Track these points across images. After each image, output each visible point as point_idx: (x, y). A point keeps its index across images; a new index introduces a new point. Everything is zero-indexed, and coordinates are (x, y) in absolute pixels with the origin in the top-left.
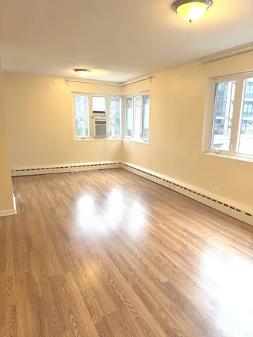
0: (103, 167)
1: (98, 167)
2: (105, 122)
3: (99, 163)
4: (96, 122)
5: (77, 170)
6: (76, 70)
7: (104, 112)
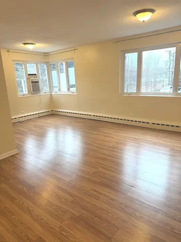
0: (41, 115)
1: (38, 116)
2: (38, 82)
3: (38, 112)
4: (32, 82)
5: (23, 119)
6: (25, 44)
7: (36, 75)
